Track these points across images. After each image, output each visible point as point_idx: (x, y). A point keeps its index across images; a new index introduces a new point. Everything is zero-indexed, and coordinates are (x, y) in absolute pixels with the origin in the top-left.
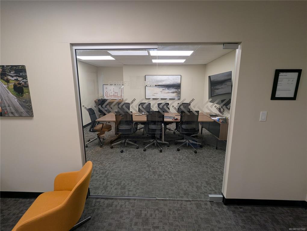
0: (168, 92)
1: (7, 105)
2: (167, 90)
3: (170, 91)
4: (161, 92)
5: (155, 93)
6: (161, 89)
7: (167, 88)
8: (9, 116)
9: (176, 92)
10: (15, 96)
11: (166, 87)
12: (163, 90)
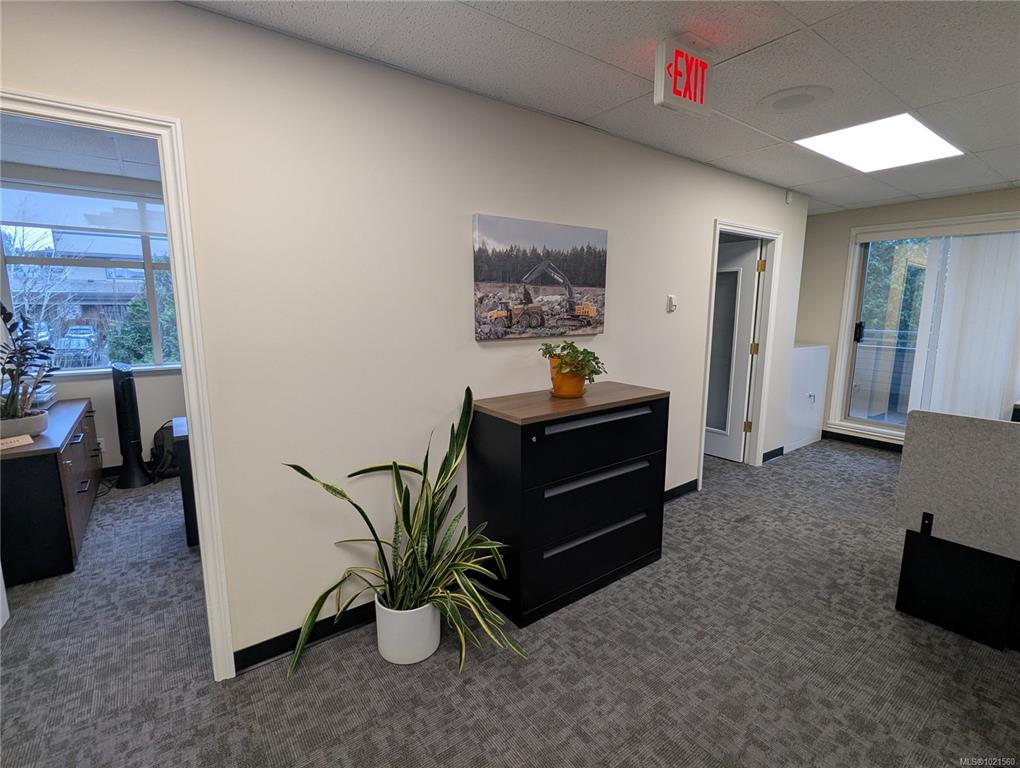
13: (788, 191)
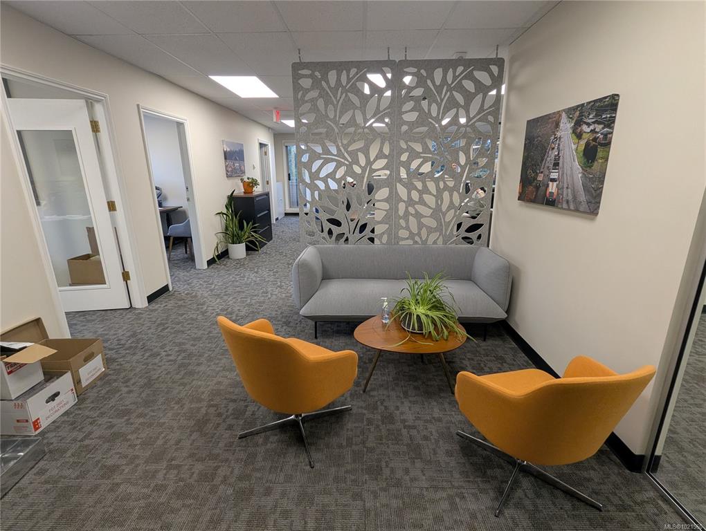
1: (565, 186)
8: (562, 208)
10: (582, 167)
13: (269, 128)
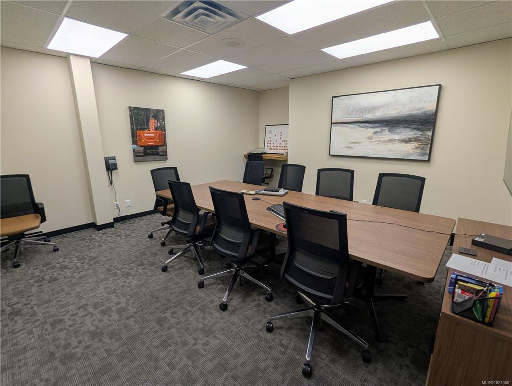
0: (390, 140)
2: (387, 135)
3: (397, 137)
4: (370, 138)
5: (353, 143)
6: (370, 131)
7: (386, 129)
9: (416, 140)
11: (385, 126)
12: (376, 133)
